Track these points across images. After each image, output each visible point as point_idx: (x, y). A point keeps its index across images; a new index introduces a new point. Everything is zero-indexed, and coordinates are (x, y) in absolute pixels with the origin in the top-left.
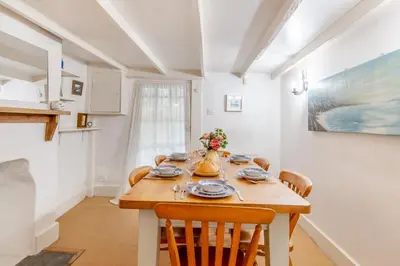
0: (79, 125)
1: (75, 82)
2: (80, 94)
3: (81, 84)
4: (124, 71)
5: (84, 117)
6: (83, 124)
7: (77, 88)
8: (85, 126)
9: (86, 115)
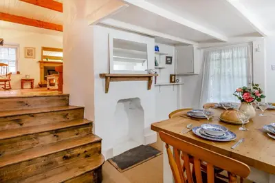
0: (171, 82)
1: (167, 57)
2: (170, 63)
3: (171, 58)
4: (195, 46)
5: (173, 77)
6: (173, 80)
7: (169, 61)
8: (174, 82)
9: (175, 75)
